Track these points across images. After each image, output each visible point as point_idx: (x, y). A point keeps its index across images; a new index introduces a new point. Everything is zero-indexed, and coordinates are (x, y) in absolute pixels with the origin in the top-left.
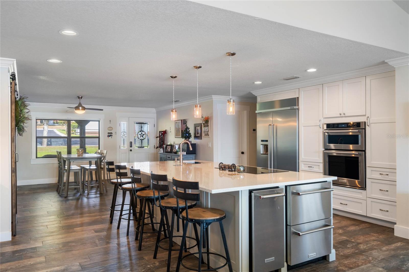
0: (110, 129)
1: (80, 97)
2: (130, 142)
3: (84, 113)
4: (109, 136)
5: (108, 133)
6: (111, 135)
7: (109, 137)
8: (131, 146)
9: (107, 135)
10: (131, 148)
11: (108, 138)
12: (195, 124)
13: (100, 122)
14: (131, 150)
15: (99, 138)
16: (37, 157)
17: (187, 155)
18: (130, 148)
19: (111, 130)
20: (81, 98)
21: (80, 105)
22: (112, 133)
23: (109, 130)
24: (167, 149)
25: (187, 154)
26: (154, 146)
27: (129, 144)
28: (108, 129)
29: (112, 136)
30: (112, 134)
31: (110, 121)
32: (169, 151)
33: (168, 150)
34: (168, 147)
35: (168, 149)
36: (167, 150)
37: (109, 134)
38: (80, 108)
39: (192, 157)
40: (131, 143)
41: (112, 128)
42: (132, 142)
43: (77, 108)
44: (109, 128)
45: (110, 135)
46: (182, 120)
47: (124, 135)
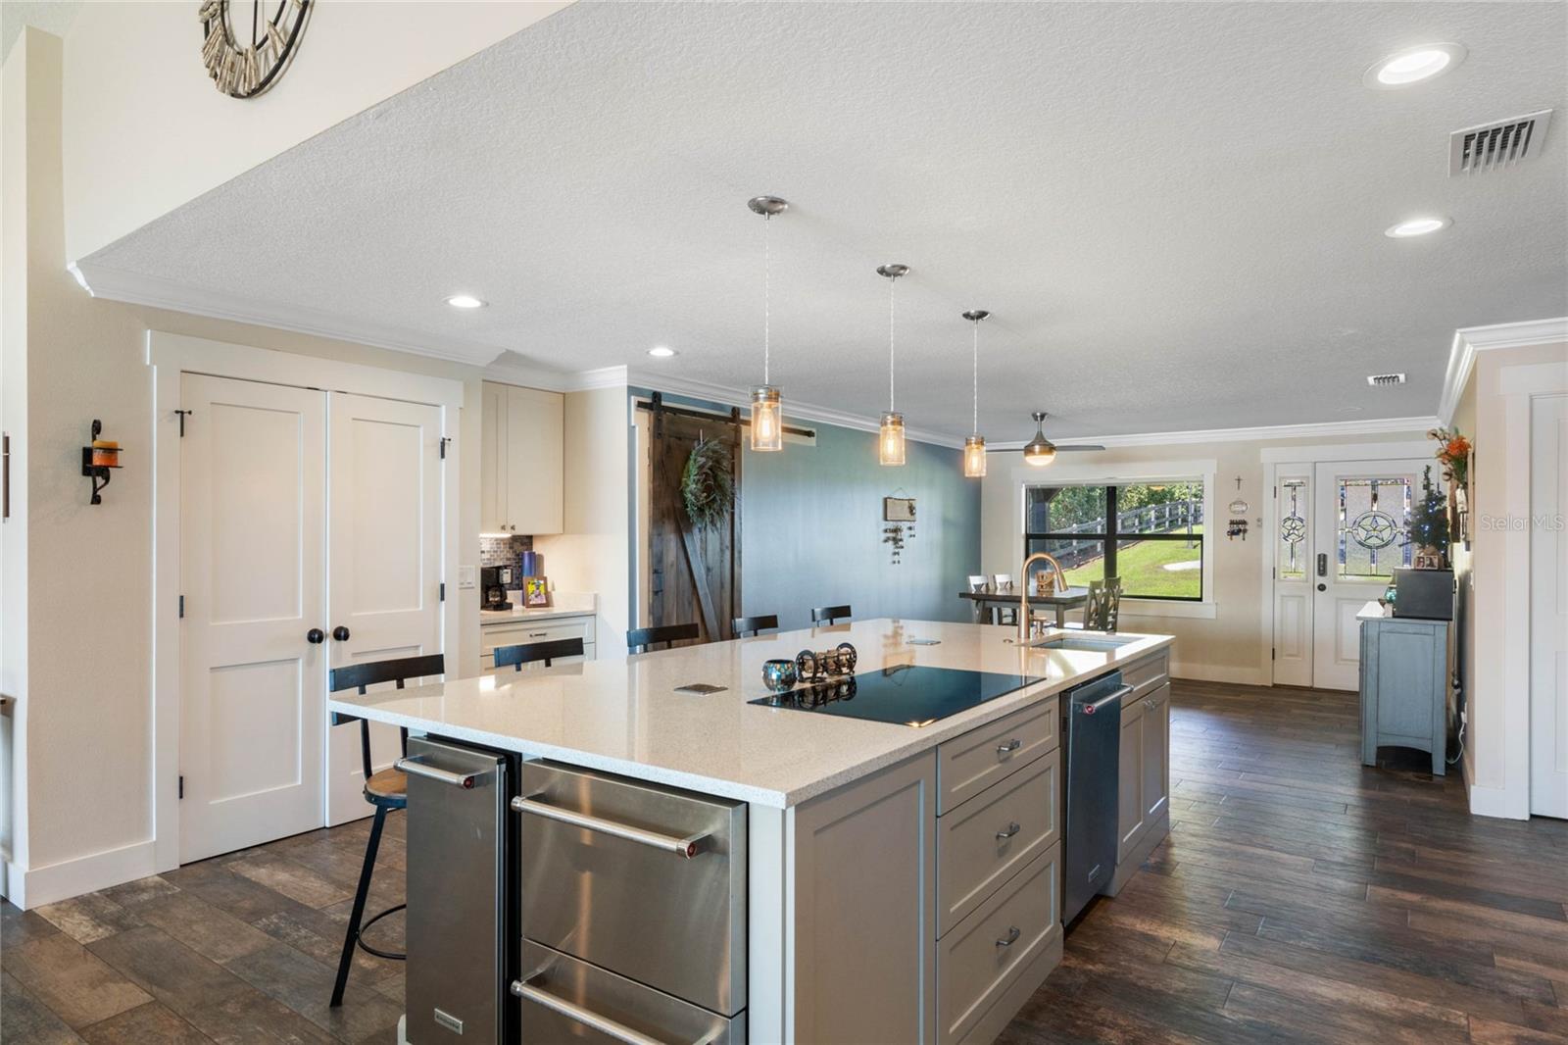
0: (1237, 507)
1: (1038, 414)
2: (1319, 555)
3: (1052, 464)
4: (1232, 533)
5: (1232, 523)
6: (1239, 531)
7: (1234, 537)
8: (1322, 572)
9: (1228, 528)
10: (1320, 580)
11: (1232, 539)
13: (1204, 485)
14: (1322, 588)
15: (1201, 538)
18: (1317, 577)
19: (1242, 512)
20: (1043, 416)
21: (1040, 439)
22: (1244, 523)
23: (1235, 511)
27: (1314, 564)
28: (1233, 507)
29: (1245, 531)
30: (1247, 527)
31: (1239, 480)
37: (1235, 528)
38: (1037, 448)
40: (1322, 559)
41: (1243, 503)
42: (1325, 556)
43: (1028, 450)
44: (1235, 503)
45: (1237, 529)
47: (1294, 529)
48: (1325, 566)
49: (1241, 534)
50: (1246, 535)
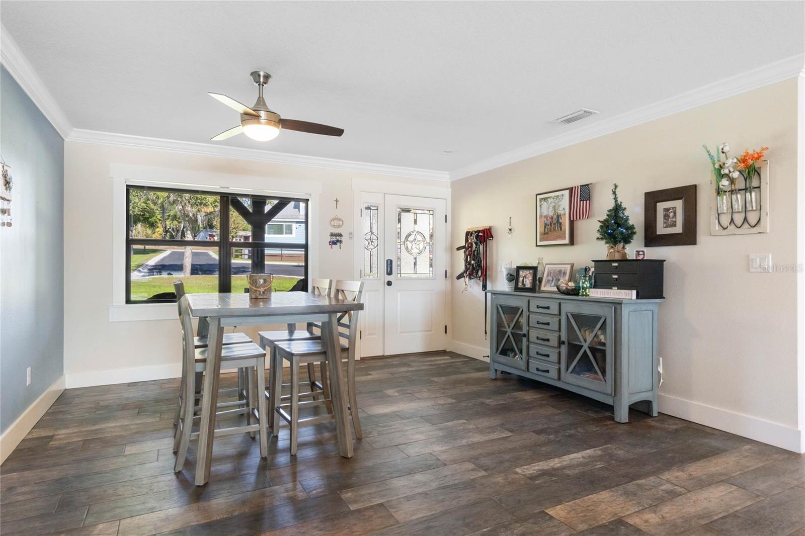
0: (336, 223)
1: (262, 74)
2: (387, 261)
4: (334, 243)
5: (332, 235)
6: (338, 241)
7: (333, 246)
8: (390, 273)
9: (329, 239)
10: (389, 278)
11: (332, 248)
12: (648, 195)
13: (310, 203)
14: (389, 283)
15: (305, 247)
16: (128, 301)
17: (639, 301)
18: (386, 276)
19: (339, 226)
20: (267, 77)
22: (341, 235)
23: (334, 226)
24: (521, 279)
25: (638, 297)
26: (446, 271)
27: (383, 267)
28: (332, 223)
29: (341, 242)
30: (343, 239)
31: (337, 201)
32: (528, 284)
33: (524, 285)
34: (521, 272)
35: (523, 280)
36: (520, 284)
37: (334, 239)
38: (263, 114)
39: (650, 307)
40: (389, 263)
41: (339, 220)
42: (391, 261)
43: (250, 117)
44: (334, 219)
45: (336, 240)
46: (571, 189)
47: (372, 241)
48: (391, 268)
49: (338, 244)
50: (342, 245)
